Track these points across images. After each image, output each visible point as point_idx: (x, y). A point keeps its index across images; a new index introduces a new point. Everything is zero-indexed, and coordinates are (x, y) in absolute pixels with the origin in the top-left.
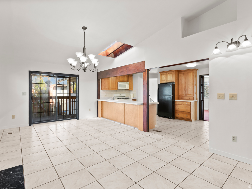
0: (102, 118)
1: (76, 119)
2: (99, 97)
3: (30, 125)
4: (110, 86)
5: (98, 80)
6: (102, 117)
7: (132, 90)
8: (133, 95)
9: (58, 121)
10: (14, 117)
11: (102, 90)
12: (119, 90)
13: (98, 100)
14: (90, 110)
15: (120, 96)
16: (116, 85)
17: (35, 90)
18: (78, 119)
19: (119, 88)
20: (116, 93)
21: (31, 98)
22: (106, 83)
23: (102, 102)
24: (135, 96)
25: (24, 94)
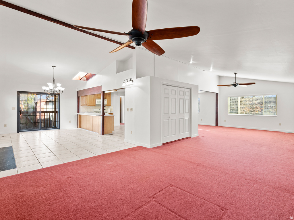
0: (80, 129)
1: (58, 129)
2: (78, 112)
3: (18, 132)
4: (88, 102)
5: (78, 98)
6: (80, 127)
7: (110, 106)
8: (111, 110)
9: (41, 130)
10: (5, 126)
11: (81, 105)
12: (96, 106)
13: (78, 114)
14: (70, 122)
15: (99, 110)
16: (94, 102)
17: (24, 106)
18: (59, 129)
19: (97, 104)
20: (95, 108)
21: (19, 112)
22: (85, 100)
23: (80, 115)
24: (112, 111)
25: (13, 109)
